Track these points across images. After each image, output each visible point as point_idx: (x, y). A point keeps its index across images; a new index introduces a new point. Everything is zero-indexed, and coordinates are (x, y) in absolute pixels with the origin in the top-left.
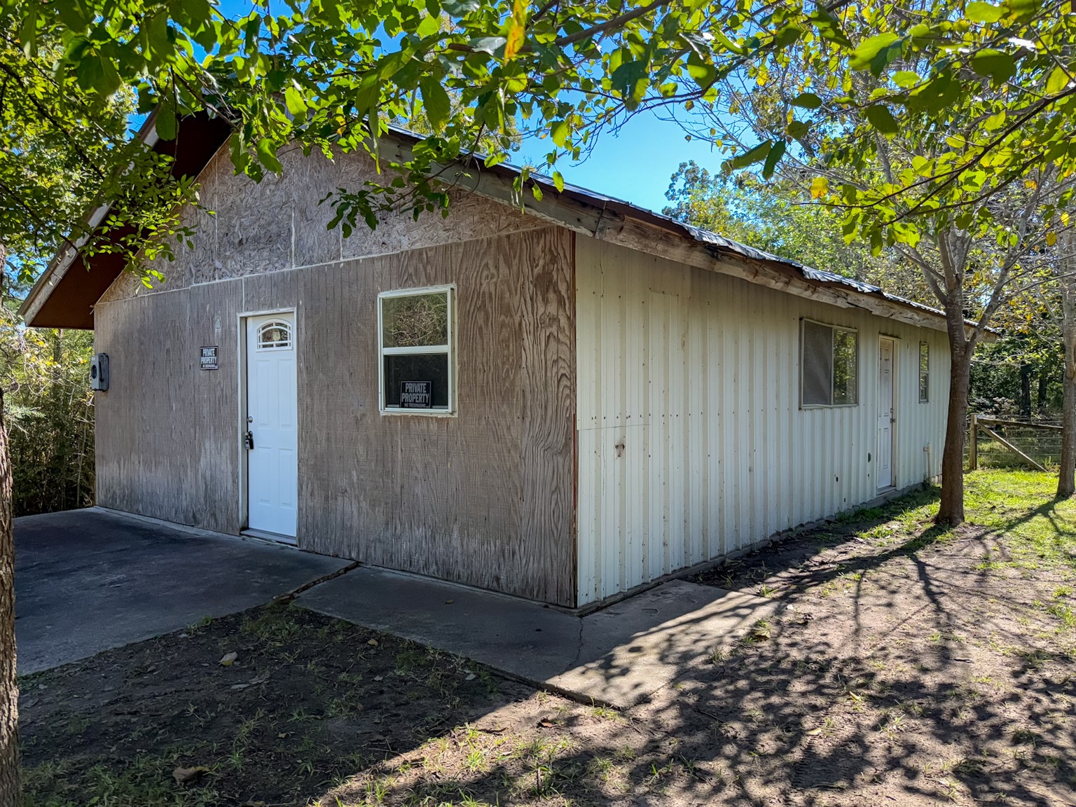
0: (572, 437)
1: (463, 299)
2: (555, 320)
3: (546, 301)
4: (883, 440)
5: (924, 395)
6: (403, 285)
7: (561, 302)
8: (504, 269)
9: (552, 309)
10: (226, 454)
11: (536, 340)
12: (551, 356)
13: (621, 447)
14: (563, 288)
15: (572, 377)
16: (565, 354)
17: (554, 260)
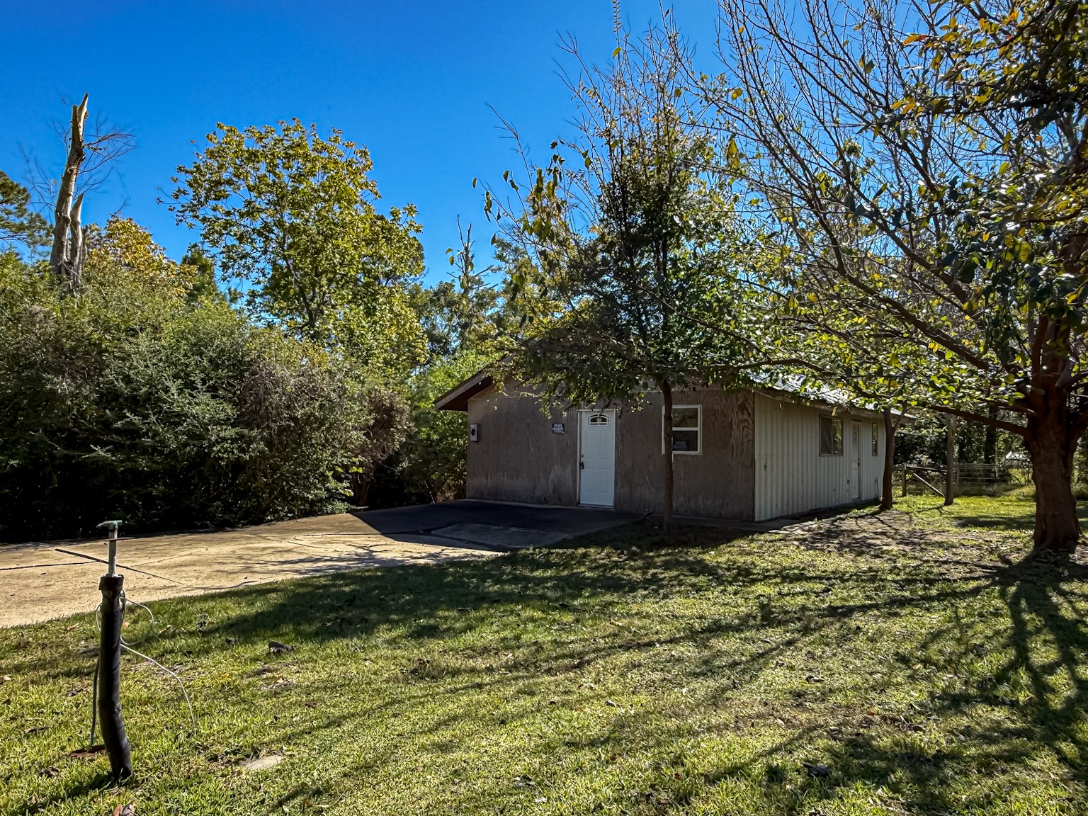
0: (753, 461)
1: (704, 411)
2: (747, 420)
3: (743, 414)
4: (855, 474)
5: (875, 452)
6: (689, 403)
7: (749, 414)
8: (724, 401)
9: (746, 416)
10: (569, 470)
11: (738, 427)
12: (745, 433)
13: (766, 466)
14: (750, 410)
15: (753, 441)
16: (751, 432)
17: (746, 400)
